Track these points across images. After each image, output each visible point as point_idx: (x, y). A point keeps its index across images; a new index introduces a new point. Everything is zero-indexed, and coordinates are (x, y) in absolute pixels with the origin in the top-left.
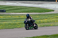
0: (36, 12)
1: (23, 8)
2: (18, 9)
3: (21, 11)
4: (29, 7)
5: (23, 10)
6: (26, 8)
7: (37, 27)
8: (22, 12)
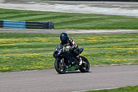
0: (127, 29)
1: (95, 19)
2: (84, 21)
3: (90, 26)
4: (109, 15)
5: (94, 22)
6: (102, 17)
7: (88, 68)
8: (93, 28)
